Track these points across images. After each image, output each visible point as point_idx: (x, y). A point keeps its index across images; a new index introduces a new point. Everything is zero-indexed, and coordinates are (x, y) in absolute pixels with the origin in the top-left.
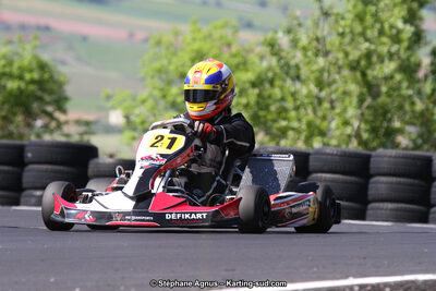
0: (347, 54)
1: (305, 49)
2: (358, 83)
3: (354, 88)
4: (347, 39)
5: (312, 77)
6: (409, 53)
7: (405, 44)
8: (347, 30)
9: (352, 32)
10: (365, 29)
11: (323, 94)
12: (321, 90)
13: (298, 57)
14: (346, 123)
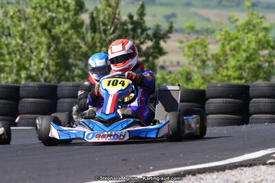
0: (38, 19)
1: (12, 17)
2: (46, 37)
3: (44, 40)
4: (38, 11)
5: (18, 34)
6: (75, 18)
7: (72, 13)
8: (38, 5)
9: (40, 6)
10: (48, 4)
11: (25, 44)
12: (24, 42)
13: (8, 23)
14: (41, 61)
